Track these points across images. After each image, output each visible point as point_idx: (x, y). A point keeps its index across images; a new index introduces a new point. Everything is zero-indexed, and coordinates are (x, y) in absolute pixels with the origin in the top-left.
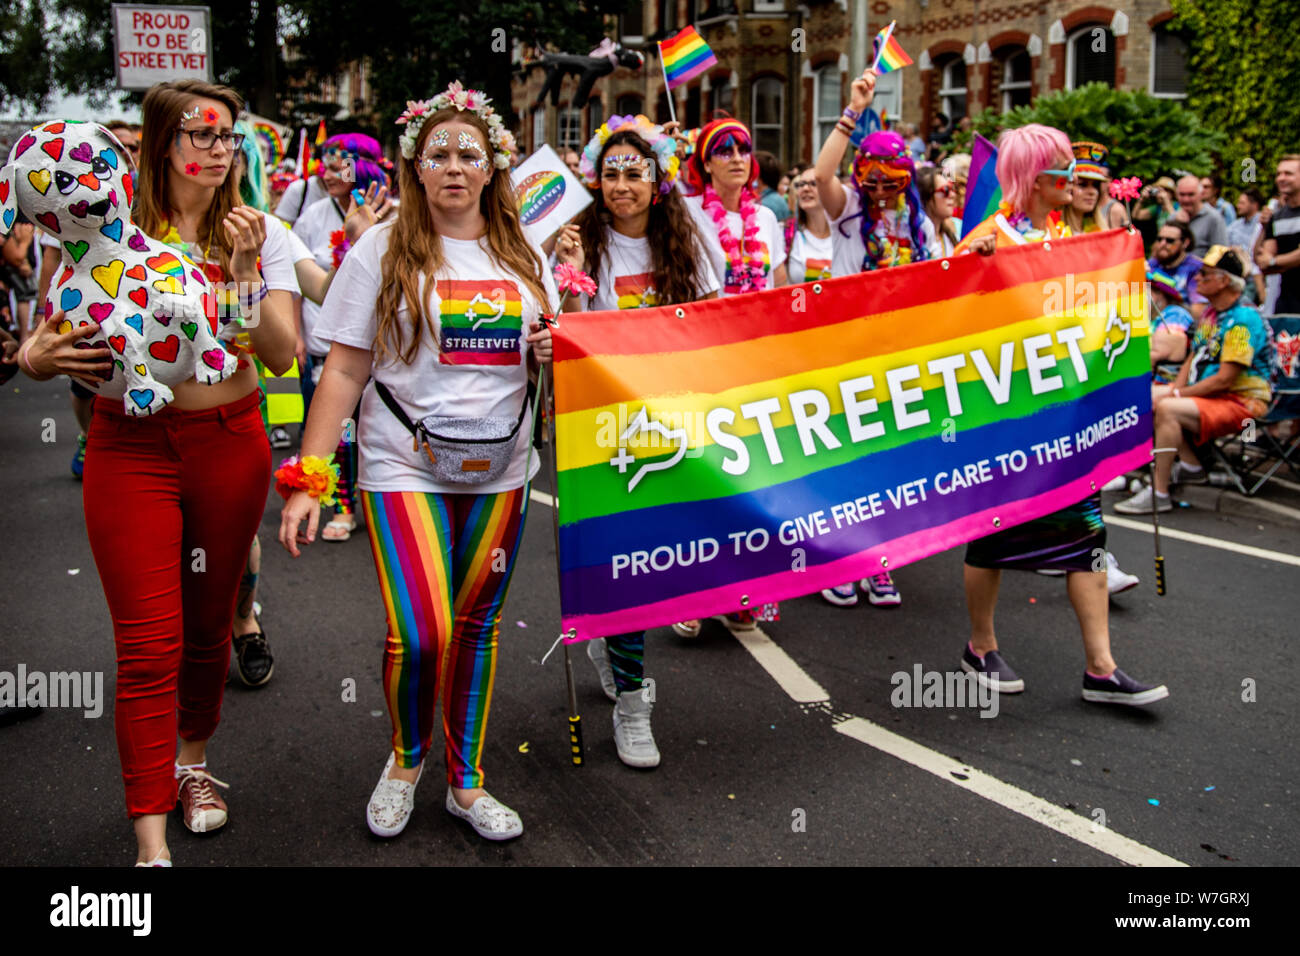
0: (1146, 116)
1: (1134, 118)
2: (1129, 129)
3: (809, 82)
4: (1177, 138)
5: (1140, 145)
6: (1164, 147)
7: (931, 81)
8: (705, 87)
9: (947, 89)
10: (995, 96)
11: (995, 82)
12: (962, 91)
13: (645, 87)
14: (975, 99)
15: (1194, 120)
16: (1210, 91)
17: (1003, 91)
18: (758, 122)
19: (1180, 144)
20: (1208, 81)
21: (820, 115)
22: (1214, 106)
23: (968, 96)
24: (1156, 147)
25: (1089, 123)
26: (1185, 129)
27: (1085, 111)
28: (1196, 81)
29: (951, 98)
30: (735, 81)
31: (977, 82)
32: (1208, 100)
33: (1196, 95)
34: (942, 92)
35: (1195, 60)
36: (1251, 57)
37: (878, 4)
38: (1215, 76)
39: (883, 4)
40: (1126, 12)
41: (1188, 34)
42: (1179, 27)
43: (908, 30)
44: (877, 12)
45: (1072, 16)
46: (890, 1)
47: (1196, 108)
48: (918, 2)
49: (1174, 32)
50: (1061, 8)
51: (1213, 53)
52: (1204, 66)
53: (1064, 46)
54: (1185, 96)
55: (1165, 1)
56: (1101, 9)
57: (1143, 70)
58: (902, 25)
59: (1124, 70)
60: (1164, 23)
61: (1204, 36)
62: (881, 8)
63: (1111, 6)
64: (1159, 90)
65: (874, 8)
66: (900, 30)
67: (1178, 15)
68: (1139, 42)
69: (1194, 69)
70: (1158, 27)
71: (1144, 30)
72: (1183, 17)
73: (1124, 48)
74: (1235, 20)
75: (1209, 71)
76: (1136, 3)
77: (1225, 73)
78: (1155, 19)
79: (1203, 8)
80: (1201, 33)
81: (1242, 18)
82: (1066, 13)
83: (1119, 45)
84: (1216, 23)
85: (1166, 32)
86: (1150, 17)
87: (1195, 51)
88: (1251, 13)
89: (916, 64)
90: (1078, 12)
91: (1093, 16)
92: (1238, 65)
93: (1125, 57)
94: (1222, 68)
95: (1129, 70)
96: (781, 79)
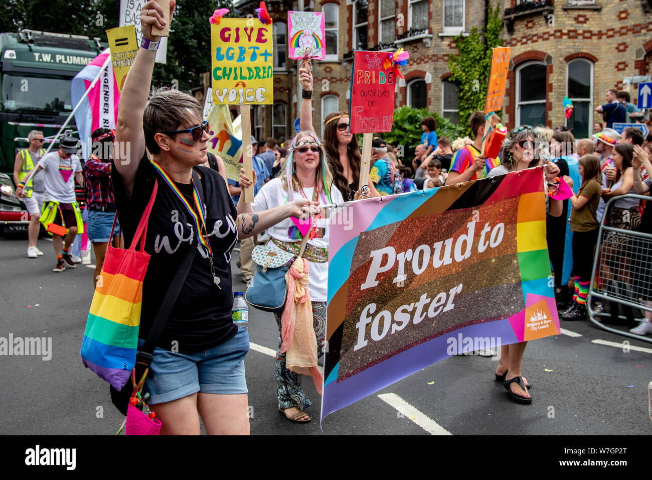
3: (296, 105)
16: (468, 108)
18: (275, 124)
20: (467, 104)
28: (462, 104)
32: (467, 112)
33: (462, 110)
35: (462, 94)
36: (484, 93)
37: (327, 68)
38: (470, 102)
39: (330, 68)
40: (431, 73)
41: (458, 83)
42: (454, 79)
43: (341, 80)
44: (326, 72)
45: (408, 74)
46: (333, 66)
47: (462, 116)
48: (345, 67)
49: (452, 82)
50: (404, 70)
51: (468, 91)
52: (465, 97)
53: (405, 88)
54: (457, 111)
55: (447, 68)
56: (421, 72)
57: (438, 99)
58: (338, 78)
59: (430, 99)
60: (448, 77)
61: (465, 84)
62: (328, 70)
63: (424, 70)
64: (445, 108)
65: (325, 70)
66: (337, 80)
67: (453, 74)
68: (437, 86)
69: (461, 98)
70: (445, 79)
71: (439, 80)
72: (456, 75)
73: (430, 89)
74: (477, 77)
75: (467, 100)
76: (435, 69)
77: (473, 100)
78: (443, 76)
79: (464, 71)
80: (463, 82)
81: (480, 75)
82: (406, 73)
83: (428, 88)
84: (470, 78)
85: (449, 82)
86: (441, 75)
87: (461, 90)
88: (484, 73)
89: (345, 96)
90: (411, 73)
91: (418, 74)
92: (479, 97)
93: (431, 93)
94: (472, 98)
95: (432, 99)
96: (286, 103)
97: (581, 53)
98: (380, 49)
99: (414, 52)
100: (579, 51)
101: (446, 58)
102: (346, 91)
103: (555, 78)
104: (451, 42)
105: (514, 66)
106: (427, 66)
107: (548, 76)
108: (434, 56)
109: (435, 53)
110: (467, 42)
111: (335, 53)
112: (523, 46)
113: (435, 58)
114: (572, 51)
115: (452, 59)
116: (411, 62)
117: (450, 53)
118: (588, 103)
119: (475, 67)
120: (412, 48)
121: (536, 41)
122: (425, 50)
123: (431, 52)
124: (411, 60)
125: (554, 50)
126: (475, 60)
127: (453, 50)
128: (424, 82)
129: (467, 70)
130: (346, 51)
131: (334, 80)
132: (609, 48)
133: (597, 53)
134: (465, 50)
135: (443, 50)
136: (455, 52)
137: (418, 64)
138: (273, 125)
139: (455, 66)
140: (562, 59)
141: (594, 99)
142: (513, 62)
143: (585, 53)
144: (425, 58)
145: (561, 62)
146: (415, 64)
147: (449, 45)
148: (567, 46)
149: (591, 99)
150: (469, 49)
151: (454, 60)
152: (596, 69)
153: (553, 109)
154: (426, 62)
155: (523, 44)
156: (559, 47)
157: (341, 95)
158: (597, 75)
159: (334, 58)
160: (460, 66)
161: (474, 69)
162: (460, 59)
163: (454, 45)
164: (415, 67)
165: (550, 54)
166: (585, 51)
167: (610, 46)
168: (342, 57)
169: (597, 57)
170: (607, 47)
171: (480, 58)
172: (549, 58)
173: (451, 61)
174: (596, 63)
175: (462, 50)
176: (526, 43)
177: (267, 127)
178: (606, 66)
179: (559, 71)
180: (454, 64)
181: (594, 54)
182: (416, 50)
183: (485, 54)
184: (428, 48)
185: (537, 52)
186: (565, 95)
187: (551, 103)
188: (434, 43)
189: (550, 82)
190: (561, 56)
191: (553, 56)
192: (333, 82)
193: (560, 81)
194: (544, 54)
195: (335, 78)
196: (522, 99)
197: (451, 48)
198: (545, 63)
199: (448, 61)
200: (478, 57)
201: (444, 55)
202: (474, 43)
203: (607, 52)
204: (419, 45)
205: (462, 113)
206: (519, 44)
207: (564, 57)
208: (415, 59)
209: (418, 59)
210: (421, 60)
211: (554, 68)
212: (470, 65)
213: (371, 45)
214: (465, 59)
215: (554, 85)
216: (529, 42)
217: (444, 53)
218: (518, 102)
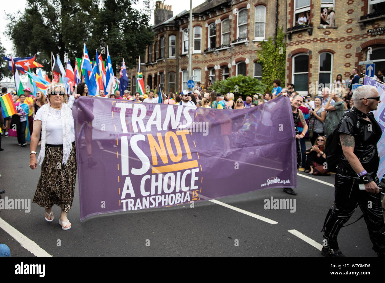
0: (250, 82)
1: (248, 82)
2: (247, 85)
3: (181, 73)
4: (257, 86)
5: (249, 88)
6: (254, 88)
7: (207, 73)
8: (158, 74)
9: (211, 75)
10: (221, 76)
11: (221, 73)
12: (214, 75)
13: (145, 74)
14: (217, 77)
15: (260, 82)
16: (266, 76)
17: (223, 75)
18: (170, 82)
19: (257, 87)
20: (266, 73)
21: (183, 80)
22: (267, 79)
23: (215, 76)
24: (253, 88)
25: (238, 83)
26: (258, 84)
27: (237, 81)
28: (263, 74)
29: (212, 77)
30: (165, 73)
31: (217, 73)
32: (266, 77)
33: (263, 76)
34: (210, 76)
35: (263, 69)
36: (275, 68)
37: (196, 56)
38: (268, 72)
39: (197, 56)
40: (248, 59)
41: (261, 63)
42: (260, 62)
43: (202, 62)
44: (196, 58)
45: (237, 59)
46: (199, 55)
47: (263, 79)
48: (205, 56)
49: (259, 63)
50: (235, 57)
51: (267, 68)
52: (265, 70)
53: (235, 66)
54: (261, 77)
55: (256, 56)
56: (243, 58)
57: (252, 71)
58: (201, 61)
59: (248, 71)
60: (257, 61)
61: (265, 64)
62: (196, 57)
63: (245, 57)
64: (255, 75)
65: (195, 57)
66: (201, 62)
67: (259, 59)
68: (251, 65)
69: (263, 71)
70: (255, 62)
71: (252, 62)
72: (261, 60)
73: (248, 66)
74: (272, 61)
75: (266, 71)
76: (250, 57)
77: (269, 72)
78: (255, 60)
79: (265, 58)
80: (264, 63)
81: (273, 60)
82: (236, 59)
83: (247, 66)
84: (268, 61)
85: (257, 63)
86: (253, 60)
87: (263, 67)
88: (275, 59)
89: (204, 69)
90: (238, 59)
91: (241, 60)
92: (272, 70)
93: (248, 68)
94: (269, 71)
95: (249, 71)
96: (175, 72)
97: (327, 49)
98: (222, 47)
99: (240, 49)
100: (325, 48)
101: (256, 52)
102: (205, 67)
103: (313, 61)
104: (259, 44)
105: (292, 55)
106: (247, 55)
107: (310, 61)
108: (250, 51)
109: (251, 49)
110: (266, 44)
111: (199, 49)
112: (297, 46)
113: (250, 52)
114: (322, 48)
115: (259, 52)
116: (239, 54)
117: (258, 49)
118: (330, 74)
119: (270, 56)
120: (239, 47)
121: (303, 44)
122: (245, 48)
123: (248, 49)
124: (238, 53)
125: (313, 48)
126: (271, 53)
127: (260, 48)
128: (245, 63)
129: (266, 57)
130: (205, 49)
131: (199, 62)
132: (342, 47)
133: (335, 49)
134: (265, 48)
135: (254, 48)
136: (260, 49)
137: (242, 54)
138: (169, 83)
139: (261, 55)
140: (317, 52)
141: (333, 72)
142: (291, 54)
143: (329, 50)
144: (246, 51)
145: (316, 54)
146: (240, 54)
147: (258, 46)
148: (320, 46)
149: (331, 72)
150: (268, 47)
151: (260, 53)
152: (334, 57)
153: (312, 77)
154: (246, 54)
155: (296, 45)
156: (316, 46)
157: (202, 69)
158: (334, 60)
159: (199, 52)
160: (262, 55)
161: (270, 57)
162: (263, 52)
163: (260, 46)
164: (240, 56)
165: (311, 50)
166: (329, 48)
167: (342, 46)
168: (203, 51)
169: (335, 51)
170: (341, 46)
171: (273, 52)
172: (310, 52)
173: (258, 53)
174: (335, 54)
175: (264, 48)
176: (298, 45)
177: (166, 84)
178: (340, 55)
179: (316, 58)
180: (260, 54)
181: (333, 50)
182: (241, 48)
183: (276, 50)
184: (247, 47)
185: (304, 49)
186: (318, 70)
187: (311, 74)
188: (250, 45)
189: (311, 63)
190: (317, 51)
191: (312, 51)
192: (198, 63)
193: (316, 63)
194: (308, 50)
195: (199, 61)
196: (295, 72)
197: (259, 47)
198: (308, 54)
199: (257, 53)
200: (272, 51)
201: (255, 50)
202: (270, 45)
203: (340, 49)
204: (243, 46)
205: (263, 78)
206: (294, 45)
207: (318, 51)
208: (241, 52)
209: (242, 52)
210: (243, 53)
211: (313, 57)
212: (268, 55)
213: (217, 46)
214: (265, 52)
215: (313, 65)
216: (300, 44)
217: (255, 49)
218: (293, 73)
